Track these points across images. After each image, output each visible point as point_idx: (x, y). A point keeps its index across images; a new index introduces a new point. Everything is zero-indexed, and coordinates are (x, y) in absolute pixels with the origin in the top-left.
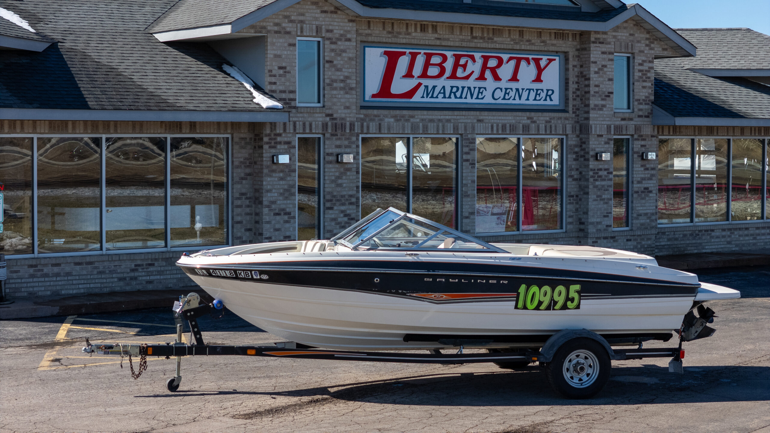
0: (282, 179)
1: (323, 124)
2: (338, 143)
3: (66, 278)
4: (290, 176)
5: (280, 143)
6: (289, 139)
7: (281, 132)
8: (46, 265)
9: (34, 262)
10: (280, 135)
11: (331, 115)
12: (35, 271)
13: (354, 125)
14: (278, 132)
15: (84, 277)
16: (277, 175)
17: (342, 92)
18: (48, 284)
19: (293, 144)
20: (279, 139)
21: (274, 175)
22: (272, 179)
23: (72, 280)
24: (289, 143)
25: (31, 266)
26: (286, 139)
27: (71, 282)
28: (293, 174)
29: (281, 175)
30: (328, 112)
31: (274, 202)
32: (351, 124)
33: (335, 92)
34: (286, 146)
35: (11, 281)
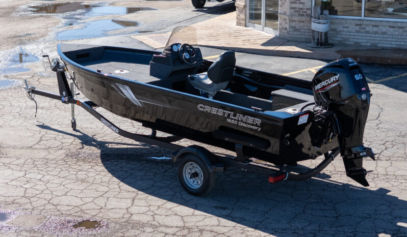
3: (382, 36)
8: (368, 25)
9: (359, 23)
12: (360, 28)
15: (396, 37)
18: (369, 38)
23: (387, 38)
25: (357, 25)
27: (386, 39)
35: (343, 33)
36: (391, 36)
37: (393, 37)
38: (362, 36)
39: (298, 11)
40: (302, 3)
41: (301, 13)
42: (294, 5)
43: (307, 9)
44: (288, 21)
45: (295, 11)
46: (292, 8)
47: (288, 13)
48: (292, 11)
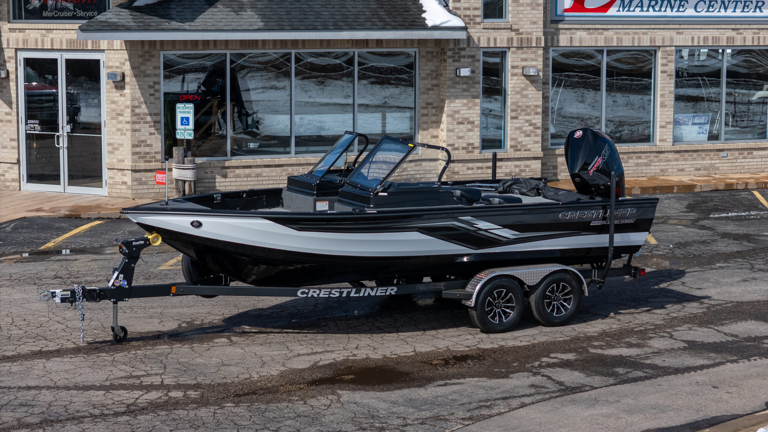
0: (465, 90)
1: (508, 39)
2: (524, 56)
3: (256, 179)
4: (474, 87)
5: (464, 57)
6: (473, 53)
7: (465, 46)
8: (237, 167)
9: (226, 165)
10: (464, 49)
11: (518, 30)
12: (227, 172)
13: (540, 39)
14: (461, 46)
15: (273, 178)
16: (461, 86)
17: (528, 8)
19: (477, 57)
20: (463, 53)
21: (457, 86)
22: (456, 90)
24: (473, 57)
26: (470, 53)
27: (261, 182)
28: (477, 86)
29: (465, 86)
30: (513, 27)
31: (458, 112)
32: (537, 38)
33: (521, 8)
34: (470, 60)
35: (205, 181)
36: (267, 178)
37: (270, 178)
38: (231, 182)
39: (143, 157)
40: (148, 146)
41: (148, 159)
42: (138, 150)
45: (139, 158)
46: (134, 154)
47: (128, 162)
48: (136, 157)
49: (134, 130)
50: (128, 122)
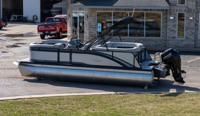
0: (172, 23)
1: (185, 10)
2: (190, 14)
4: (175, 22)
5: (172, 14)
6: (175, 13)
7: (173, 11)
11: (188, 7)
13: (194, 10)
16: (171, 22)
17: (191, 2)
19: (176, 14)
26: (174, 13)
28: (176, 22)
30: (187, 7)
31: (170, 28)
32: (193, 10)
33: (189, 2)
34: (174, 15)
40: (93, 33)
41: (92, 36)
42: (90, 34)
43: (94, 35)
44: (88, 39)
46: (89, 35)
47: (88, 36)
48: (90, 35)
49: (89, 29)
50: (88, 27)
